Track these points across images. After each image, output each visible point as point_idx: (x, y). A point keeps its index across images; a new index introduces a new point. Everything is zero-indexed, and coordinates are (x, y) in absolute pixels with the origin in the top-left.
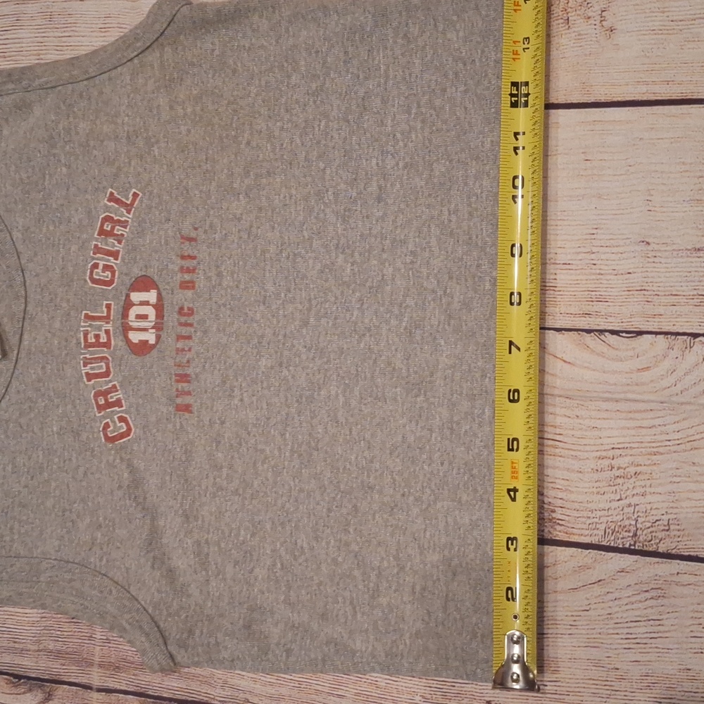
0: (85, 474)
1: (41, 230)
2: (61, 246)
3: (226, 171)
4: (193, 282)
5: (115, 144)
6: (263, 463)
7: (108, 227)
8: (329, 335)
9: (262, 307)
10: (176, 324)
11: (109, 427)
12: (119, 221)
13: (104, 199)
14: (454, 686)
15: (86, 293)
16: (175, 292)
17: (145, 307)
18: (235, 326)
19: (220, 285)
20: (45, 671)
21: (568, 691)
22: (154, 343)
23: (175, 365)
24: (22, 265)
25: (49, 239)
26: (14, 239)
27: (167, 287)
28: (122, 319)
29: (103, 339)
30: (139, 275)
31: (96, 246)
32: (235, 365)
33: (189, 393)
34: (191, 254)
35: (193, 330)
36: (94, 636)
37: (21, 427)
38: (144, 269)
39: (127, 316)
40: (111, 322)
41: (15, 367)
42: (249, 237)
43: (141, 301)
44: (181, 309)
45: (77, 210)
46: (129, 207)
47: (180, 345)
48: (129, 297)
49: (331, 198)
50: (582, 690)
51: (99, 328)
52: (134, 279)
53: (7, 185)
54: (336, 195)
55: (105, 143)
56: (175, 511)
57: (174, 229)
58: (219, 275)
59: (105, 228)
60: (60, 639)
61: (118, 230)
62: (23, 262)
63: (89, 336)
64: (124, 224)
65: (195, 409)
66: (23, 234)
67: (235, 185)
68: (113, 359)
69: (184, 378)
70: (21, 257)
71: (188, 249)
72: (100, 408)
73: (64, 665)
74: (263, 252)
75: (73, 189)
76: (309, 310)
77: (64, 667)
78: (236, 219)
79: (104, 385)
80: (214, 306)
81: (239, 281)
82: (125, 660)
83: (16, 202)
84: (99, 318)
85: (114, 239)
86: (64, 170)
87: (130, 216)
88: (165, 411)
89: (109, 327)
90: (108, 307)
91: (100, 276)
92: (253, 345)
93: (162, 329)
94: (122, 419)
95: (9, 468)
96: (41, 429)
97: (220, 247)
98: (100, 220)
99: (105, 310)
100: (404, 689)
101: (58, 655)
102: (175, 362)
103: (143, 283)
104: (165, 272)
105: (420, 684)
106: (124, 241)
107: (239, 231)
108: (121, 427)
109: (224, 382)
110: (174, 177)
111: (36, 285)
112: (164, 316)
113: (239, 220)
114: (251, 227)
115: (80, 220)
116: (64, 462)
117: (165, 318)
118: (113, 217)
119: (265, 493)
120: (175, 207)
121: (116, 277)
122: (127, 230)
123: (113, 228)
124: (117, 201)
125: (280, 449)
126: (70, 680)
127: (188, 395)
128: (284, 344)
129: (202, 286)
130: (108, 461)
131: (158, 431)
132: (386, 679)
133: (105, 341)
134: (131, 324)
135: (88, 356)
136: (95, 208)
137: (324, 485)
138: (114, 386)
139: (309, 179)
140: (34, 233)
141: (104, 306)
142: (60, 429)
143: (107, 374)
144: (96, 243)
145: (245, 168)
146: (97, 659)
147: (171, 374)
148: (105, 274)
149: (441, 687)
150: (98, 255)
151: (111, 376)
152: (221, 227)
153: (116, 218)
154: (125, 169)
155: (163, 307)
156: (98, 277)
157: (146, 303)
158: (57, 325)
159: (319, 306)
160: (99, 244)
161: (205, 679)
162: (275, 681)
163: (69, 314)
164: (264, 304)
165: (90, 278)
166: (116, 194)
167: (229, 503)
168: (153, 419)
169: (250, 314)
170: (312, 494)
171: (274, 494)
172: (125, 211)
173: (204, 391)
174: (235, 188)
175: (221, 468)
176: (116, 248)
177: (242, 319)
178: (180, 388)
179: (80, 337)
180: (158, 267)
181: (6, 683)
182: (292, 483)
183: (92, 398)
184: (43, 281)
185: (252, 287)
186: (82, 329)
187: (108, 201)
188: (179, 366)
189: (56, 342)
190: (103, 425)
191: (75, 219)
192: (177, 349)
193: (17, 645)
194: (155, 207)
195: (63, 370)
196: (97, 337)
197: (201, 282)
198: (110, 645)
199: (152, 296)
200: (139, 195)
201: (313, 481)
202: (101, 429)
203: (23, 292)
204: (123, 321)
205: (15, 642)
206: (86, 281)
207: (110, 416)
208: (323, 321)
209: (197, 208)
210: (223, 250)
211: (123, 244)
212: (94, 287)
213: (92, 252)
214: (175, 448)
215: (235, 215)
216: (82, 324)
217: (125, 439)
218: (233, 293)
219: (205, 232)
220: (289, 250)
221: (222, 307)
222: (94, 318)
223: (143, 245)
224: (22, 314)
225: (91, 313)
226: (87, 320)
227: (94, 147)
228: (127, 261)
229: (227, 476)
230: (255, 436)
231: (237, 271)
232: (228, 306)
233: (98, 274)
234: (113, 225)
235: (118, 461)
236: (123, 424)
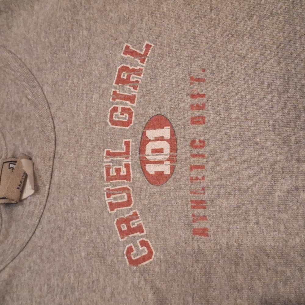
0: (112, 294)
1: (67, 83)
2: (85, 96)
3: (230, 17)
4: (203, 118)
5: (129, 6)
6: (285, 284)
7: (124, 76)
9: (273, 136)
10: (189, 155)
11: (132, 251)
12: (134, 70)
13: (120, 53)
15: (107, 134)
16: (187, 127)
17: (160, 142)
18: (246, 155)
19: (229, 117)
22: (169, 173)
23: (191, 193)
24: (52, 113)
25: (74, 90)
26: (45, 93)
27: (179, 123)
28: (140, 154)
29: (123, 172)
30: (154, 115)
31: (115, 93)
32: (250, 191)
33: (204, 218)
34: (200, 93)
35: (205, 160)
37: (54, 252)
38: (158, 109)
39: (144, 151)
40: (130, 157)
41: (47, 199)
42: (255, 73)
43: (155, 138)
44: (194, 141)
45: (97, 65)
46: (142, 58)
47: (194, 174)
48: (145, 134)
51: (120, 163)
52: (149, 119)
53: (38, 49)
55: (120, 6)
57: (185, 72)
58: (228, 109)
59: (122, 77)
61: (133, 78)
62: (52, 111)
63: (111, 171)
64: (138, 72)
65: (211, 232)
66: (52, 88)
67: (239, 28)
68: (133, 189)
69: (199, 204)
70: (51, 108)
71: (197, 89)
72: (123, 234)
74: (270, 85)
75: (93, 48)
78: (242, 57)
79: (125, 212)
80: (224, 137)
81: (248, 114)
83: (46, 63)
84: (120, 154)
85: (130, 86)
86: (85, 33)
87: (144, 65)
88: (183, 235)
89: (129, 161)
90: (127, 144)
91: (119, 118)
92: (266, 170)
93: (176, 161)
94: (143, 243)
95: (45, 288)
96: (71, 254)
97: (227, 84)
98: (117, 71)
99: (124, 147)
102: (191, 190)
103: (159, 122)
104: (176, 110)
106: (138, 87)
107: (245, 68)
108: (143, 251)
109: (239, 207)
110: (182, 28)
111: (64, 130)
112: (177, 149)
113: (244, 58)
114: (256, 64)
115: (100, 73)
116: (93, 282)
117: (179, 151)
118: (129, 67)
120: (184, 53)
121: (133, 118)
122: (142, 77)
123: (129, 77)
124: (132, 53)
125: (301, 270)
127: (203, 219)
128: (298, 168)
129: (211, 120)
130: (133, 283)
131: (177, 253)
133: (125, 173)
134: (148, 157)
135: (111, 188)
136: (113, 61)
138: (135, 214)
140: (61, 86)
141: (123, 144)
142: (88, 254)
143: (129, 203)
144: (115, 90)
145: (248, 12)
147: (187, 201)
148: (124, 116)
150: (117, 100)
151: (132, 204)
152: (228, 67)
153: (131, 68)
154: (139, 26)
155: (176, 141)
156: (117, 119)
157: (161, 139)
158: (83, 162)
160: (117, 91)
163: (93, 152)
164: (274, 131)
165: (110, 121)
166: (131, 48)
168: (172, 242)
169: (261, 142)
172: (139, 61)
173: (219, 215)
174: (240, 31)
175: (242, 289)
176: (132, 93)
177: (252, 148)
178: (196, 213)
179: (103, 172)
180: (170, 106)
183: (115, 224)
184: (70, 125)
185: (260, 118)
186: (104, 164)
187: (124, 53)
188: (195, 193)
189: (82, 176)
190: (126, 249)
191: (96, 73)
192: (191, 179)
194: (166, 55)
195: (89, 201)
196: (118, 170)
197: (210, 116)
199: (166, 132)
200: (151, 46)
202: (125, 253)
203: (53, 136)
204: (141, 155)
206: (106, 123)
207: (133, 240)
209: (204, 53)
210: (230, 86)
211: (138, 89)
212: (114, 128)
213: (111, 98)
214: (195, 270)
215: (240, 55)
216: (105, 160)
217: (147, 262)
218: (242, 124)
219: (213, 72)
220: (296, 81)
221: (232, 138)
222: (114, 155)
223: (156, 89)
224: (52, 154)
225: (112, 150)
226: (108, 157)
227: (111, 11)
228: (142, 103)
229: (248, 296)
230: (274, 258)
231: (245, 104)
232: (238, 136)
233: (117, 116)
234: (129, 73)
235: (142, 283)
236: (145, 248)
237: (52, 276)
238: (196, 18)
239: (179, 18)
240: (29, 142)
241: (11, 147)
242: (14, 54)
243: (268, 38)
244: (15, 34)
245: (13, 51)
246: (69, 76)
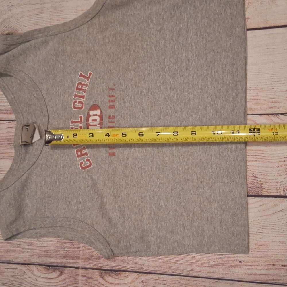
0: (74, 183)
1: (53, 90)
2: (62, 95)
3: (126, 62)
4: (114, 106)
5: (82, 55)
6: (145, 173)
7: (80, 87)
8: (169, 122)
9: (142, 114)
10: (108, 122)
11: (83, 163)
12: (84, 84)
13: (78, 76)
14: (226, 256)
15: (72, 113)
16: (107, 110)
18: (131, 122)
19: (125, 106)
20: (60, 263)
21: (272, 255)
25: (57, 93)
26: (43, 94)
27: (104, 108)
28: (86, 122)
30: (93, 104)
31: (75, 94)
33: (114, 148)
34: (113, 95)
35: (115, 124)
36: (79, 247)
37: (47, 166)
38: (95, 102)
39: (88, 120)
40: (82, 123)
42: (136, 87)
43: (94, 114)
44: (110, 116)
45: (67, 81)
46: (88, 79)
48: (89, 113)
49: (168, 70)
50: (277, 254)
51: (77, 126)
53: (40, 73)
54: (169, 68)
55: (78, 54)
56: (110, 195)
57: (106, 86)
58: (124, 102)
60: (65, 250)
61: (84, 88)
62: (46, 102)
63: (74, 129)
64: (86, 85)
65: (116, 154)
66: (46, 91)
67: (129, 67)
71: (112, 93)
72: (79, 156)
73: (67, 260)
74: (142, 92)
75: (65, 73)
76: (161, 113)
77: (68, 261)
79: (80, 147)
80: (123, 114)
81: (132, 104)
82: (92, 256)
83: (43, 80)
84: (77, 122)
85: (83, 91)
86: (62, 66)
87: (89, 82)
88: (105, 156)
89: (81, 125)
90: (81, 117)
91: (77, 105)
93: (102, 124)
94: (88, 160)
96: (56, 166)
97: (124, 92)
98: (77, 84)
99: (79, 118)
100: (206, 259)
101: (65, 256)
103: (94, 107)
104: (103, 102)
105: (212, 256)
106: (86, 92)
107: (132, 85)
108: (88, 163)
110: (105, 66)
111: (52, 111)
112: (103, 119)
113: (131, 80)
114: (136, 83)
115: (69, 85)
116: (65, 179)
117: (103, 120)
118: (82, 83)
119: (146, 185)
120: (106, 77)
121: (84, 106)
122: (88, 87)
123: (82, 87)
124: (83, 76)
125: (151, 168)
126: (70, 266)
129: (117, 107)
130: (83, 177)
131: (102, 164)
132: (198, 255)
134: (90, 123)
136: (75, 80)
137: (170, 180)
138: (84, 147)
139: (158, 63)
140: (51, 91)
142: (64, 165)
145: (133, 60)
146: (81, 256)
148: (79, 105)
149: (221, 257)
150: (76, 98)
152: (125, 84)
154: (86, 64)
155: (103, 116)
157: (96, 115)
159: (164, 112)
160: (77, 93)
161: (125, 261)
162: (153, 260)
163: (65, 121)
164: (143, 112)
166: (83, 74)
167: (132, 190)
168: (100, 159)
169: (137, 116)
170: (165, 184)
171: (149, 185)
172: (86, 80)
174: (130, 69)
175: (128, 176)
176: (83, 95)
177: (134, 119)
178: (110, 146)
180: (100, 101)
181: (44, 269)
182: (157, 181)
183: (76, 152)
184: (55, 109)
185: (137, 106)
186: (71, 127)
187: (80, 76)
190: (80, 162)
191: (67, 85)
193: (48, 253)
194: (98, 78)
196: (77, 129)
197: (117, 105)
198: (86, 250)
199: (98, 112)
200: (92, 73)
201: (165, 179)
202: (79, 164)
203: (47, 114)
204: (87, 122)
205: (47, 252)
206: (72, 108)
207: (83, 159)
208: (166, 117)
209: (115, 78)
210: (126, 93)
211: (86, 93)
212: (75, 110)
213: (74, 97)
214: (109, 170)
215: (130, 79)
216: (71, 125)
217: (89, 168)
218: (130, 109)
219: (118, 86)
220: (152, 91)
221: (126, 115)
222: (75, 122)
223: (94, 93)
224: (47, 122)
225: (74, 120)
226: (72, 123)
227: (74, 57)
228: (88, 99)
229: (131, 179)
230: (141, 163)
231: (131, 100)
232: (128, 114)
233: (76, 105)
234: (82, 85)
235: (87, 176)
236: (88, 162)
238: (111, 62)
239: (104, 62)
240: (35, 117)
242: (28, 75)
243: (141, 72)
244: (28, 65)
245: (27, 73)
246: (54, 86)
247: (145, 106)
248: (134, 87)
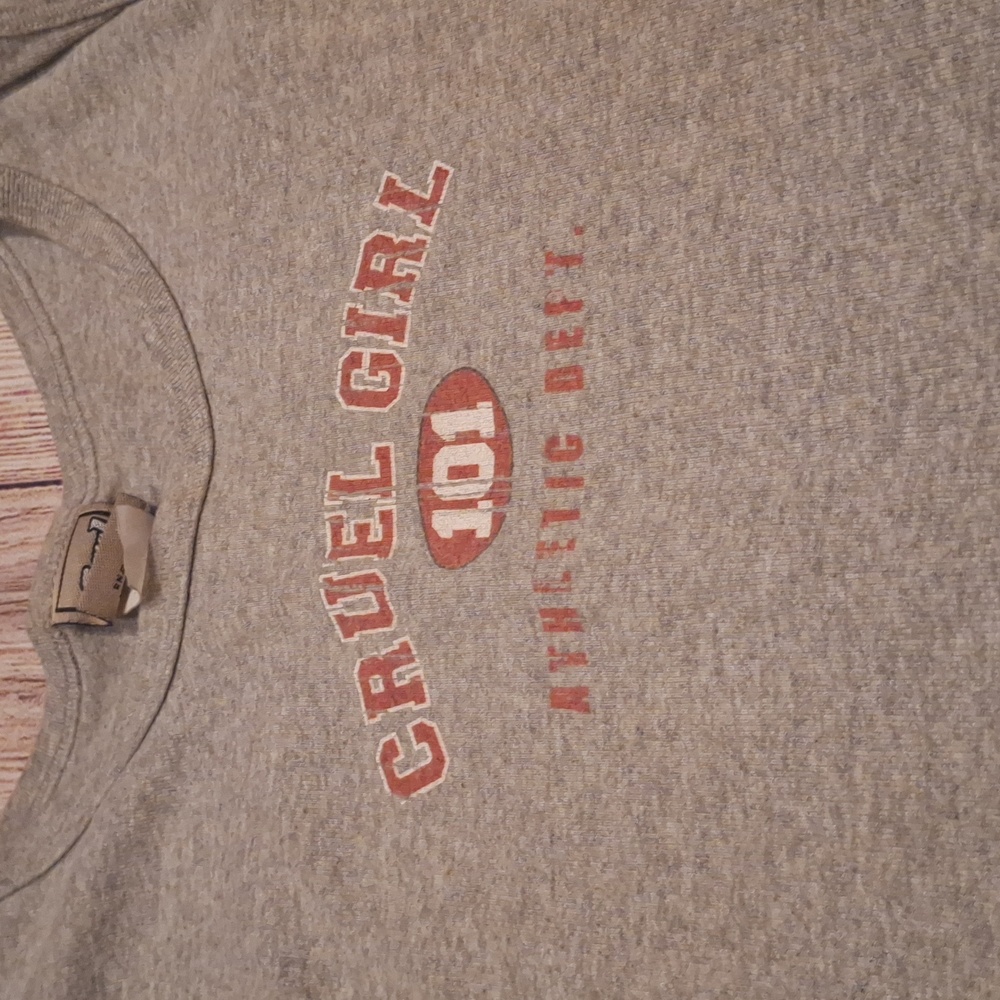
1: (236, 295)
2: (278, 325)
3: (647, 64)
4: (576, 370)
5: (391, 60)
6: (793, 853)
7: (378, 265)
8: (963, 473)
9: (760, 414)
10: (541, 482)
11: (396, 754)
12: (404, 246)
13: (372, 199)
15: (334, 428)
16: (536, 399)
17: (469, 446)
18: (689, 475)
19: (645, 366)
22: (487, 536)
23: (536, 590)
24: (205, 380)
25: (254, 313)
26: (190, 325)
27: (516, 390)
28: (418, 482)
29: (376, 535)
30: (452, 370)
31: (352, 312)
33: (579, 659)
34: (570, 298)
35: (582, 494)
38: (464, 354)
39: (430, 474)
40: (394, 493)
41: (185, 615)
42: (715, 227)
43: (458, 434)
44: (553, 441)
45: (306, 235)
46: (426, 209)
47: (548, 535)
48: (430, 425)
49: (947, 74)
51: (367, 510)
52: (438, 381)
53: (181, 207)
54: (962, 63)
55: (367, 64)
57: (531, 241)
58: (642, 341)
59: (373, 267)
61: (402, 267)
62: (205, 375)
63: (344, 531)
64: (412, 250)
65: (596, 699)
66: (205, 310)
68: (390, 580)
69: (562, 619)
70: (202, 367)
71: (563, 286)
72: (374, 703)
74: (757, 261)
75: (297, 188)
76: (901, 405)
78: (679, 183)
79: (380, 643)
81: (695, 353)
83: (195, 243)
84: (365, 486)
85: (393, 291)
86: (276, 144)
87: (430, 229)
88: (526, 707)
89: (389, 505)
90: (383, 455)
91: (365, 383)
92: (738, 517)
93: (509, 499)
94: (424, 733)
95: (189, 849)
97: (640, 268)
98: (362, 250)
99: (376, 464)
102: (534, 581)
103: (462, 389)
104: (509, 353)
106: (413, 293)
107: (690, 215)
108: (421, 753)
109: (668, 626)
110: (524, 109)
111: (233, 425)
112: (512, 465)
113: (687, 186)
114: (719, 199)
115: (316, 258)
117: (516, 471)
118: (391, 239)
119: (807, 943)
120: (529, 184)
121: (402, 381)
122: (421, 264)
123: (390, 265)
124: (402, 198)
125: (837, 813)
127: (577, 662)
128: (826, 509)
129: (599, 377)
130: (396, 843)
131: (506, 761)
133: (380, 538)
134: (438, 491)
135: (335, 576)
136: (352, 222)
137: (986, 926)
138: (405, 648)
139: (877, 35)
140: (224, 303)
141: (373, 457)
142: (285, 756)
143: (384, 618)
144: (353, 305)
147: (530, 611)
148: (378, 379)
150: (359, 334)
151: (395, 621)
152: (642, 214)
153: (396, 241)
154: (415, 117)
155: (511, 443)
156: (361, 388)
157: (472, 437)
158: (272, 510)
159: (929, 393)
160: (360, 306)
163: (298, 483)
164: (764, 401)
165: (342, 393)
166: (400, 184)
167: (706, 968)
168: (493, 730)
169: (727, 435)
170: (950, 951)
171: (830, 950)
172: (418, 219)
173: (617, 647)
174: (675, 104)
175: (678, 863)
176: (396, 312)
177: (705, 452)
178: (557, 646)
179: (324, 536)
180: (494, 343)
182: (883, 917)
183: (356, 676)
184: (247, 411)
185: (730, 362)
186: (327, 515)
187: (381, 201)
188: (546, 590)
189: (272, 549)
190: (380, 748)
191: (306, 258)
192: (541, 547)
194: (486, 196)
195: (286, 614)
196: (363, 530)
199: (481, 418)
200: (447, 172)
201: (949, 913)
202: (378, 759)
203: (208, 444)
204: (421, 485)
206: (333, 399)
207: (397, 724)
208: (945, 434)
209: (580, 177)
210: (649, 275)
211: (412, 298)
212: (353, 413)
213: (343, 329)
214: (554, 809)
215: (675, 177)
216: (327, 503)
217: (431, 786)
218: (681, 384)
219: (603, 233)
220: (828, 243)
221: (652, 426)
222: (352, 487)
223: (461, 295)
224: (200, 492)
225: (345, 474)
226: (335, 493)
227: (344, 79)
228: (424, 339)
229: (695, 887)
230: (761, 774)
231: (687, 324)
232: (668, 421)
233: (360, 379)
234: (390, 256)
235: (421, 843)
236: (425, 745)
237: (204, 817)
238: (557, 75)
239: (514, 82)
240: (153, 458)
241: (108, 474)
242: (118, 223)
243: (750, 118)
244: (121, 168)
245: (115, 215)
246: (241, 274)
247: (779, 355)
248: (707, 229)
